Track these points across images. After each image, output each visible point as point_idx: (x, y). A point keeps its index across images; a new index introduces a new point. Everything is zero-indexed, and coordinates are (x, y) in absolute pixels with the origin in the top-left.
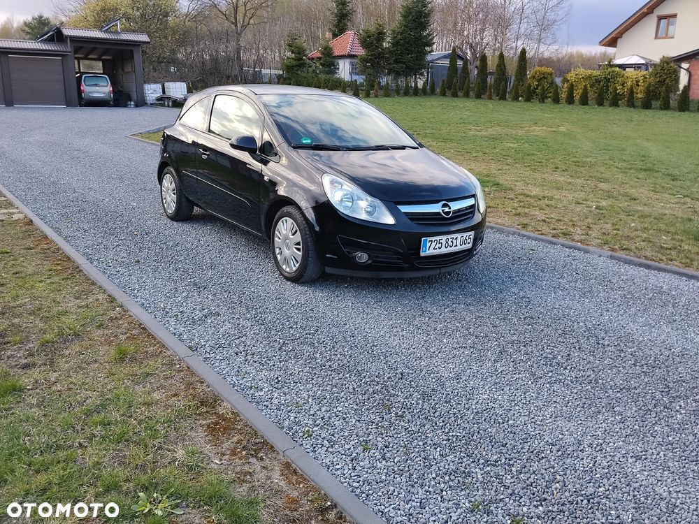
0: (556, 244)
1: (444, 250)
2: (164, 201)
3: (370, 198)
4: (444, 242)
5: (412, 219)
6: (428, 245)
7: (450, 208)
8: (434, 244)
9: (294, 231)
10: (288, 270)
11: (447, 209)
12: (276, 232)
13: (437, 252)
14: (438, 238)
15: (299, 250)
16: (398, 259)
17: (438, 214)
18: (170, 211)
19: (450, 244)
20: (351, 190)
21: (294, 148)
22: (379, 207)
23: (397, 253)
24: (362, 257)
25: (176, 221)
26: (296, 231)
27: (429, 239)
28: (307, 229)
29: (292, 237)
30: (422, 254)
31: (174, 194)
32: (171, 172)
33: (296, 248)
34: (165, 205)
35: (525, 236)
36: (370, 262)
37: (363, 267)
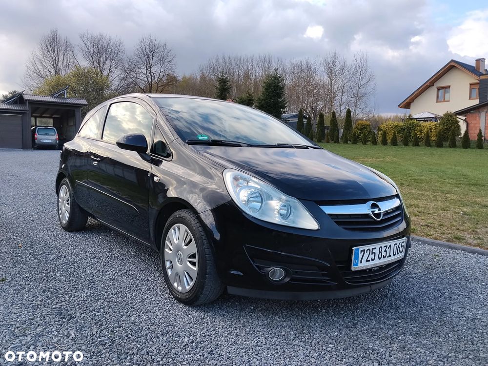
0: (456, 248)
1: (378, 262)
2: (60, 211)
3: (284, 197)
4: (377, 251)
5: (338, 223)
6: (360, 255)
7: (380, 210)
8: (366, 255)
9: (188, 240)
10: (180, 288)
11: (377, 211)
12: (167, 242)
13: (371, 264)
14: (370, 247)
15: (193, 264)
16: (323, 275)
17: (367, 216)
18: (64, 222)
19: (384, 254)
20: (259, 187)
21: (189, 144)
22: (295, 208)
23: (321, 268)
24: (277, 273)
25: (70, 232)
26: (191, 241)
27: (361, 248)
28: (204, 237)
29: (185, 247)
30: (354, 268)
31: (68, 204)
32: (67, 183)
33: (190, 262)
34: (61, 216)
35: (419, 241)
36: (287, 280)
37: (278, 287)
